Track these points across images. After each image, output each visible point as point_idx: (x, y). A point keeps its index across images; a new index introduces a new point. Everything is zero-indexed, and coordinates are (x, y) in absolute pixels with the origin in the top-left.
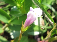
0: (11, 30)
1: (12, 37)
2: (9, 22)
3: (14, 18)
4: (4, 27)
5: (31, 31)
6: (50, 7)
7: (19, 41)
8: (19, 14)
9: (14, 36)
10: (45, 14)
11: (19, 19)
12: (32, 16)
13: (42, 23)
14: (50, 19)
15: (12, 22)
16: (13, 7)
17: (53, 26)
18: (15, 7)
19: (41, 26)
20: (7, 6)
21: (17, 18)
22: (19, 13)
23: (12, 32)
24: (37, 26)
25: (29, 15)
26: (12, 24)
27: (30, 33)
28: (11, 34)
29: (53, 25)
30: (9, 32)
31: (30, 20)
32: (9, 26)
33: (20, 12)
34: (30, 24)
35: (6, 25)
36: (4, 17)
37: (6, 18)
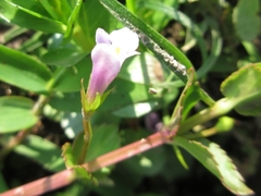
0: (62, 113)
1: (70, 133)
2: (48, 86)
3: (61, 72)
4: (37, 106)
5: (124, 106)
6: (172, 13)
7: (87, 144)
8: (75, 54)
9: (74, 130)
10: (152, 41)
11: (76, 71)
12: (107, 58)
13: (154, 71)
14: (172, 58)
15: (56, 85)
16: (51, 35)
17: (186, 77)
18: (58, 36)
19: (154, 82)
20: (36, 36)
21: (70, 71)
22: (75, 51)
23: (67, 116)
24: (140, 84)
25: (98, 56)
26: (59, 94)
27: (121, 113)
28: (65, 123)
29: (185, 73)
30: (58, 118)
31: (104, 72)
32: (52, 100)
33: (79, 48)
34: (107, 84)
35: (42, 98)
36: (30, 74)
37: (35, 77)
